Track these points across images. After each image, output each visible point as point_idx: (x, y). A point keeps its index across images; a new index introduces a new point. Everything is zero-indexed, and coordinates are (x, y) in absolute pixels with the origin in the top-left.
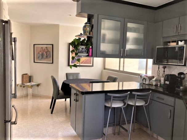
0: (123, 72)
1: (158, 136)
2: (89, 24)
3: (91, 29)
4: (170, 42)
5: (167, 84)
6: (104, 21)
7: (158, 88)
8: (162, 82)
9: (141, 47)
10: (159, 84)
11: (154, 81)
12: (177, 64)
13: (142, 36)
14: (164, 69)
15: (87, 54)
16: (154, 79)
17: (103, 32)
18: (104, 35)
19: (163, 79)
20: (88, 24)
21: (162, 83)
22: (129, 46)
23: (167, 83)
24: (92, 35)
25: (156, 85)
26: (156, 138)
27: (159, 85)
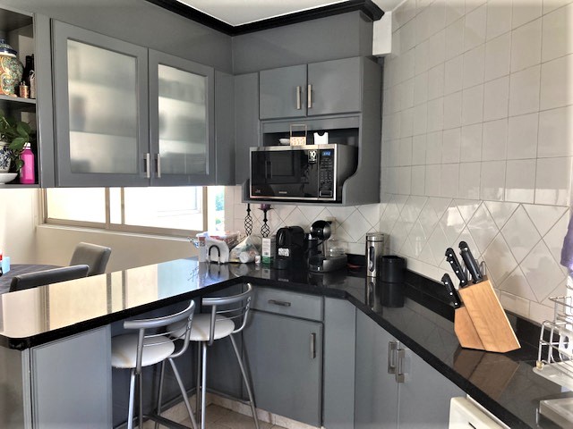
0: (123, 228)
1: (273, 415)
2: (10, 51)
3: (20, 73)
4: (286, 135)
5: (283, 257)
6: (75, 48)
7: (257, 269)
8: (267, 250)
9: (203, 149)
10: (258, 257)
11: (243, 250)
12: (316, 199)
13: (201, 113)
14: (265, 212)
15: (15, 175)
16: (242, 245)
17: (74, 88)
18: (80, 102)
19: (269, 244)
20: (6, 53)
21: (267, 254)
22: (168, 146)
23: (284, 252)
24: (29, 96)
25: (251, 263)
26: (268, 421)
27: (258, 262)
